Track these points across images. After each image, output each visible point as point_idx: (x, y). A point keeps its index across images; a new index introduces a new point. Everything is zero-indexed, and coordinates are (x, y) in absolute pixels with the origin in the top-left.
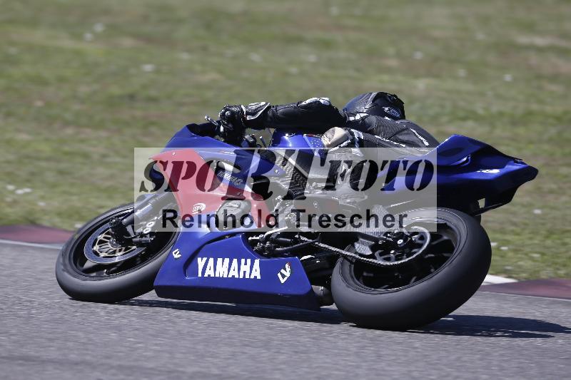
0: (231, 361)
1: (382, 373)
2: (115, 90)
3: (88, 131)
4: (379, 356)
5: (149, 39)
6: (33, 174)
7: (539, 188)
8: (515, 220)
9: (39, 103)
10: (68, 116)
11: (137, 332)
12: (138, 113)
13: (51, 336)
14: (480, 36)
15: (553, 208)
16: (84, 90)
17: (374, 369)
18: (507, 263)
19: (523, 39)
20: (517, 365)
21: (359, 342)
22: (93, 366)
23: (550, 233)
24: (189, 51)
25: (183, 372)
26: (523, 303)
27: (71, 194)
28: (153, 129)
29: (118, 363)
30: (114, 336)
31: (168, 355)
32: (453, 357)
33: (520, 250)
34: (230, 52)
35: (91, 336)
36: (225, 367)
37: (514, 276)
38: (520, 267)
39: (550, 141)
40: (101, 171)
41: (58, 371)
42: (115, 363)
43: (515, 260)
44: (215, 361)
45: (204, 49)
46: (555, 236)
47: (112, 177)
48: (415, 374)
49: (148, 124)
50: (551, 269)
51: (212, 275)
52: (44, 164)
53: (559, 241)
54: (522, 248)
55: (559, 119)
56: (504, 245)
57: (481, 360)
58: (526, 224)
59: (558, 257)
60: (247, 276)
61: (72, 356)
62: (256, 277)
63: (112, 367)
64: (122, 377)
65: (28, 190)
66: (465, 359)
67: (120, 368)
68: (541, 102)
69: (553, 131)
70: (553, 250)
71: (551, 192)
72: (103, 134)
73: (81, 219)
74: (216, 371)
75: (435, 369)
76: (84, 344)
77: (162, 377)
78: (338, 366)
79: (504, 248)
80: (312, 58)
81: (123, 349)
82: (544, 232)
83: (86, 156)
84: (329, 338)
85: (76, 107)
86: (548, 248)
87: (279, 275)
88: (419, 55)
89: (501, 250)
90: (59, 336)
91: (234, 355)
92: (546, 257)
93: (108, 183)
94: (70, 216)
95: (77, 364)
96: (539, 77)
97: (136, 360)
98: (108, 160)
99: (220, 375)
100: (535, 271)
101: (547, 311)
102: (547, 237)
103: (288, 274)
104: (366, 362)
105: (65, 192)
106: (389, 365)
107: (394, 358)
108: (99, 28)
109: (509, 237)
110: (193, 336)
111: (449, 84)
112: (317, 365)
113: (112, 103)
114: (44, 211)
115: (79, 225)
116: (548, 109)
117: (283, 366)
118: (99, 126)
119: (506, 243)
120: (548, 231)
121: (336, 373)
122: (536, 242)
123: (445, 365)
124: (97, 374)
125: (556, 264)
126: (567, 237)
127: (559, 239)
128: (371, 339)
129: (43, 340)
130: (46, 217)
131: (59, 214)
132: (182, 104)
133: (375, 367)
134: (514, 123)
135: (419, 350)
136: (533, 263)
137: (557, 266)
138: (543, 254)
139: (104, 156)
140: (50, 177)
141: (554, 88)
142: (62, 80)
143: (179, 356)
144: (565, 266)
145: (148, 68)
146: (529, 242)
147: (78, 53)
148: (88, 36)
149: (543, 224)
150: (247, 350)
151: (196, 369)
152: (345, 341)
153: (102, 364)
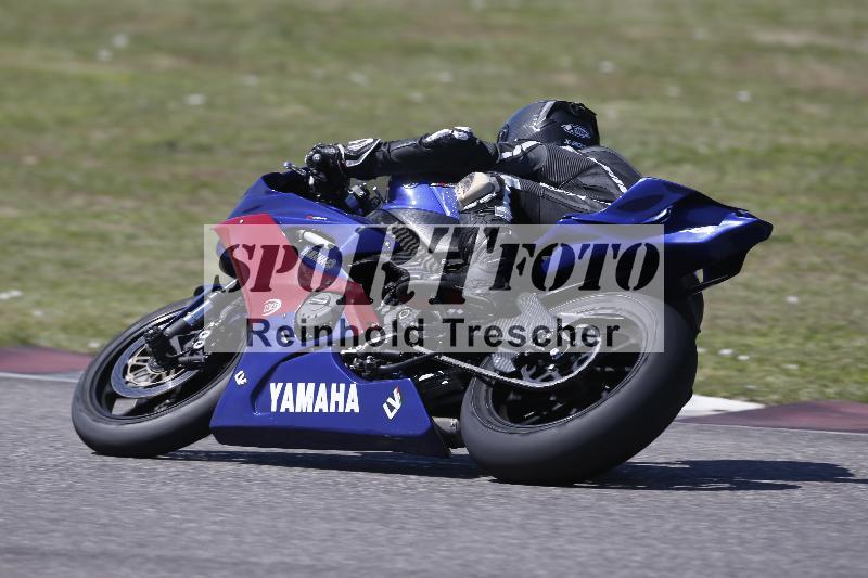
0: (330, 544)
1: (561, 554)
2: (146, 136)
3: (106, 199)
4: (556, 529)
5: (196, 57)
6: (23, 268)
7: (794, 264)
8: (758, 313)
9: (30, 160)
10: (75, 178)
11: (184, 505)
12: (182, 170)
13: (55, 515)
14: (701, 34)
15: (816, 293)
16: (98, 137)
17: (548, 549)
18: (748, 380)
19: (766, 37)
20: (765, 536)
21: (524, 508)
22: (119, 559)
23: (813, 332)
24: (258, 72)
25: (256, 564)
26: (774, 439)
27: (83, 297)
28: (205, 193)
29: (158, 553)
30: (151, 512)
31: (231, 539)
32: (668, 526)
33: (767, 360)
34: (319, 72)
35: (116, 513)
36: (320, 554)
37: (760, 399)
38: (767, 385)
39: (809, 190)
40: (127, 259)
41: (65, 569)
42: (152, 552)
43: (760, 374)
44: (304, 544)
45: (281, 68)
46: (819, 336)
47: (144, 268)
48: (611, 554)
49: (197, 185)
50: (816, 386)
51: (292, 410)
52: (39, 253)
53: (826, 344)
54: (770, 357)
55: (822, 156)
56: (743, 353)
57: (710, 529)
58: (776, 320)
59: (825, 368)
60: (341, 410)
61: (87, 544)
62: (352, 410)
63: (148, 560)
64: (164, 574)
65: (16, 293)
66: (686, 528)
67: (161, 560)
68: (794, 131)
69: (814, 176)
70: (818, 357)
71: (813, 268)
72: (129, 203)
73: (98, 334)
74: (305, 560)
75: (641, 545)
76: (104, 525)
77: (225, 573)
78: (493, 546)
79: (743, 357)
80: (445, 77)
81: (163, 531)
82: (802, 330)
83: (103, 237)
84: (479, 504)
85: (88, 164)
86: (808, 354)
87: (385, 406)
88: (607, 67)
89: (739, 361)
90: (67, 514)
91: (333, 534)
92: (807, 369)
93: (138, 279)
94: (81, 331)
95: (94, 556)
96: (792, 93)
97: (186, 548)
98: (138, 243)
99: (313, 566)
100: (791, 391)
101: (811, 451)
102: (808, 338)
103: (397, 404)
104: (535, 537)
105: (73, 295)
106: (571, 542)
107: (577, 531)
108: (121, 41)
109: (750, 340)
110: (271, 508)
111: (655, 109)
112: (461, 545)
113: (142, 156)
114: (41, 325)
115: (95, 345)
116: (806, 142)
117: (409, 550)
118: (124, 191)
119: (748, 349)
120: (809, 328)
121: (490, 556)
122: (791, 345)
123: (655, 539)
124: (124, 571)
125: (823, 378)
126: (840, 337)
127: (825, 341)
128: (542, 503)
129: (43, 522)
130: (45, 334)
131: (65, 329)
132: (247, 154)
133: (550, 545)
134: (754, 164)
135: (617, 517)
136: (787, 379)
137: (825, 382)
138: (802, 364)
139: (131, 237)
140: (50, 271)
141: (814, 109)
142: (64, 122)
143: (250, 539)
144: (836, 381)
145: (196, 100)
146: (780, 347)
147: (89, 82)
148: (104, 54)
149: (802, 319)
150: (354, 526)
151: (275, 558)
152: (503, 507)
153: (134, 556)
